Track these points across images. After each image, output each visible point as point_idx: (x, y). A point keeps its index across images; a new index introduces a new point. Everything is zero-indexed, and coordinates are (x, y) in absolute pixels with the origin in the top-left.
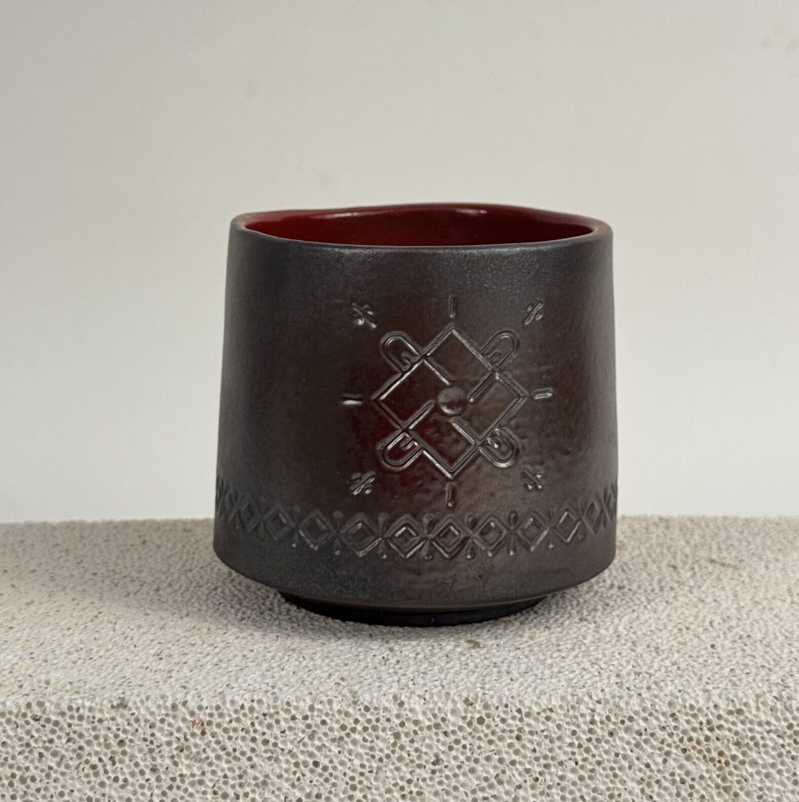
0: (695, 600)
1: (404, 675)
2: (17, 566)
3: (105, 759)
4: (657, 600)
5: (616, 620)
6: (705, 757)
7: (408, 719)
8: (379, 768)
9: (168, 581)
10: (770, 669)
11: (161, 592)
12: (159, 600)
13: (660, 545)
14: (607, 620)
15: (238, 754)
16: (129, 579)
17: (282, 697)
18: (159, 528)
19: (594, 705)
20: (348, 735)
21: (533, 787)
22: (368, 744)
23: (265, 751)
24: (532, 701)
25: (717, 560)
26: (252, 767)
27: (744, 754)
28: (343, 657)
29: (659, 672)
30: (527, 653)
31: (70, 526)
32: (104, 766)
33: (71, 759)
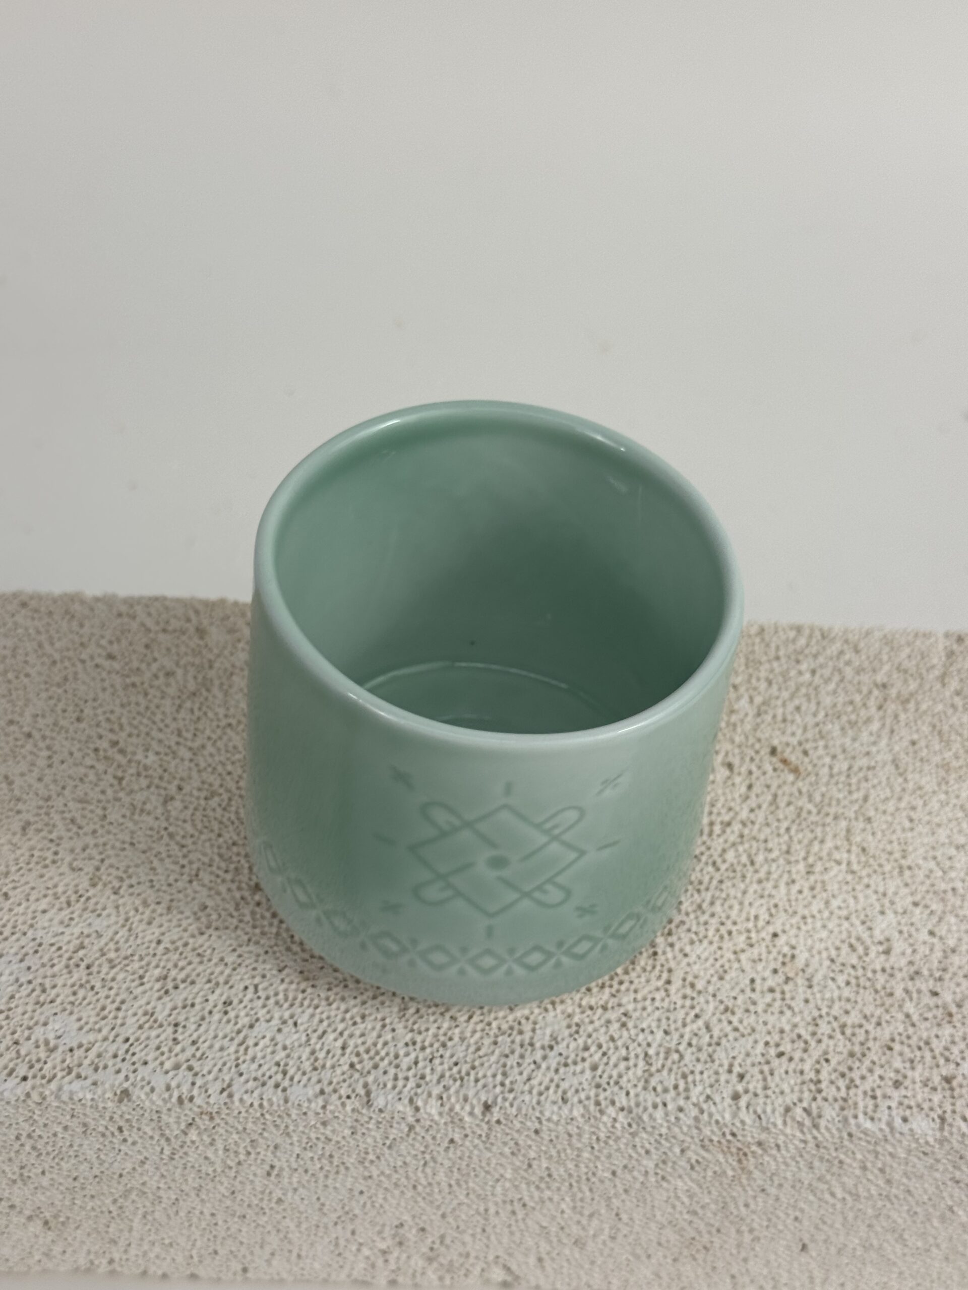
17: (292, 1098)
24: (553, 1113)
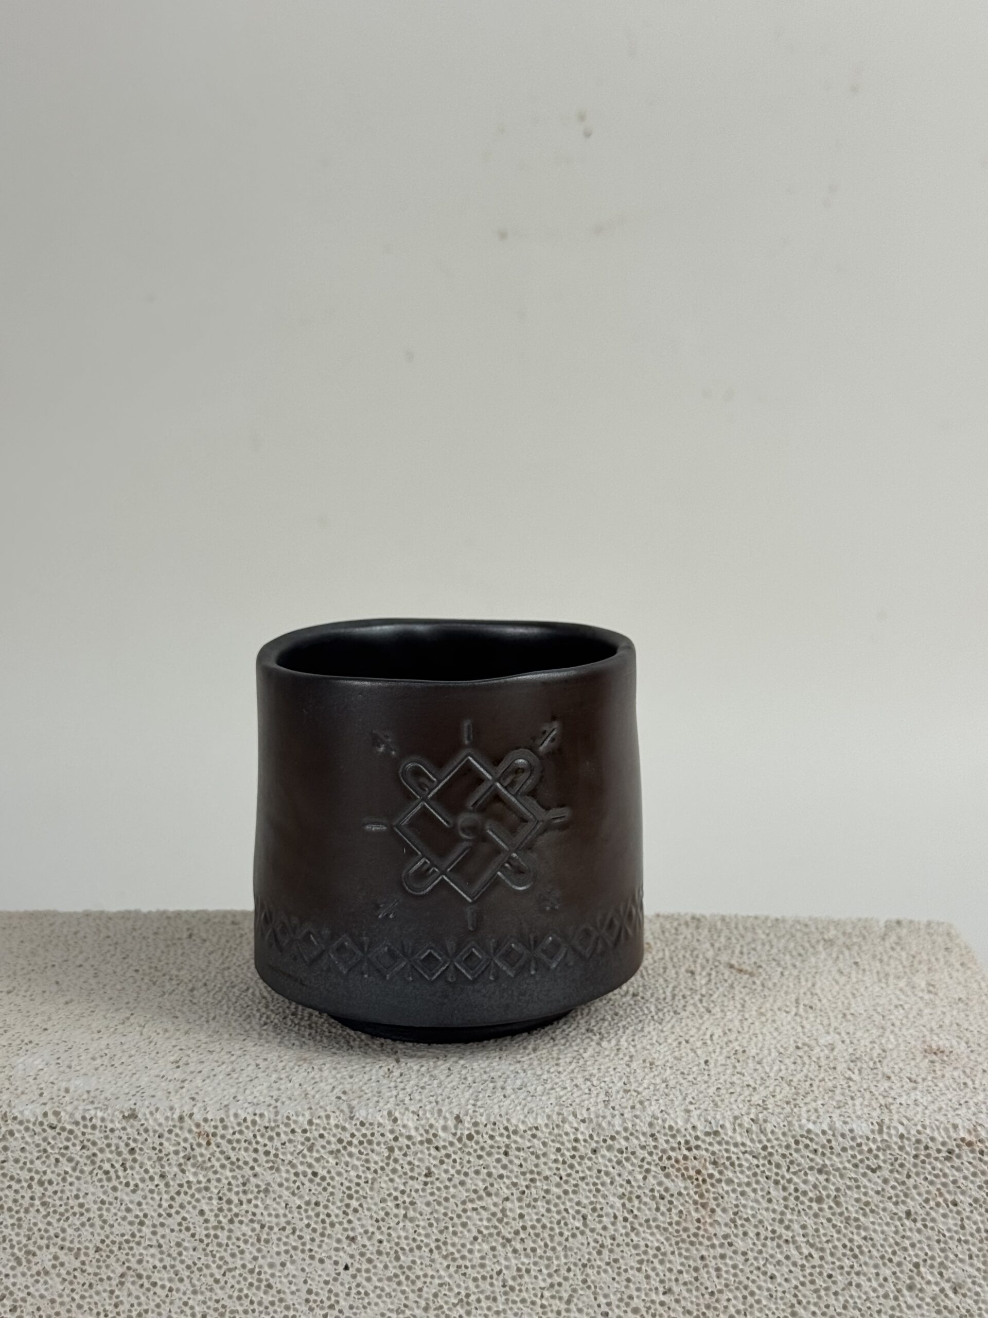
0: (702, 1010)
1: (404, 1089)
2: (66, 961)
3: (117, 1166)
4: (665, 1010)
5: (620, 1033)
6: (683, 1175)
7: (401, 1135)
8: (374, 1180)
9: (204, 981)
10: (755, 1089)
11: (195, 992)
12: (191, 1001)
13: (685, 948)
14: (612, 1031)
15: (241, 1163)
16: (167, 977)
18: (209, 920)
19: (579, 1124)
20: (345, 1148)
21: (520, 1200)
22: (363, 1157)
23: (267, 1162)
25: (736, 965)
26: (255, 1175)
27: (721, 1173)
28: (349, 1068)
29: (647, 1091)
30: (525, 1067)
31: (125, 916)
32: (116, 1172)
33: (85, 1164)
